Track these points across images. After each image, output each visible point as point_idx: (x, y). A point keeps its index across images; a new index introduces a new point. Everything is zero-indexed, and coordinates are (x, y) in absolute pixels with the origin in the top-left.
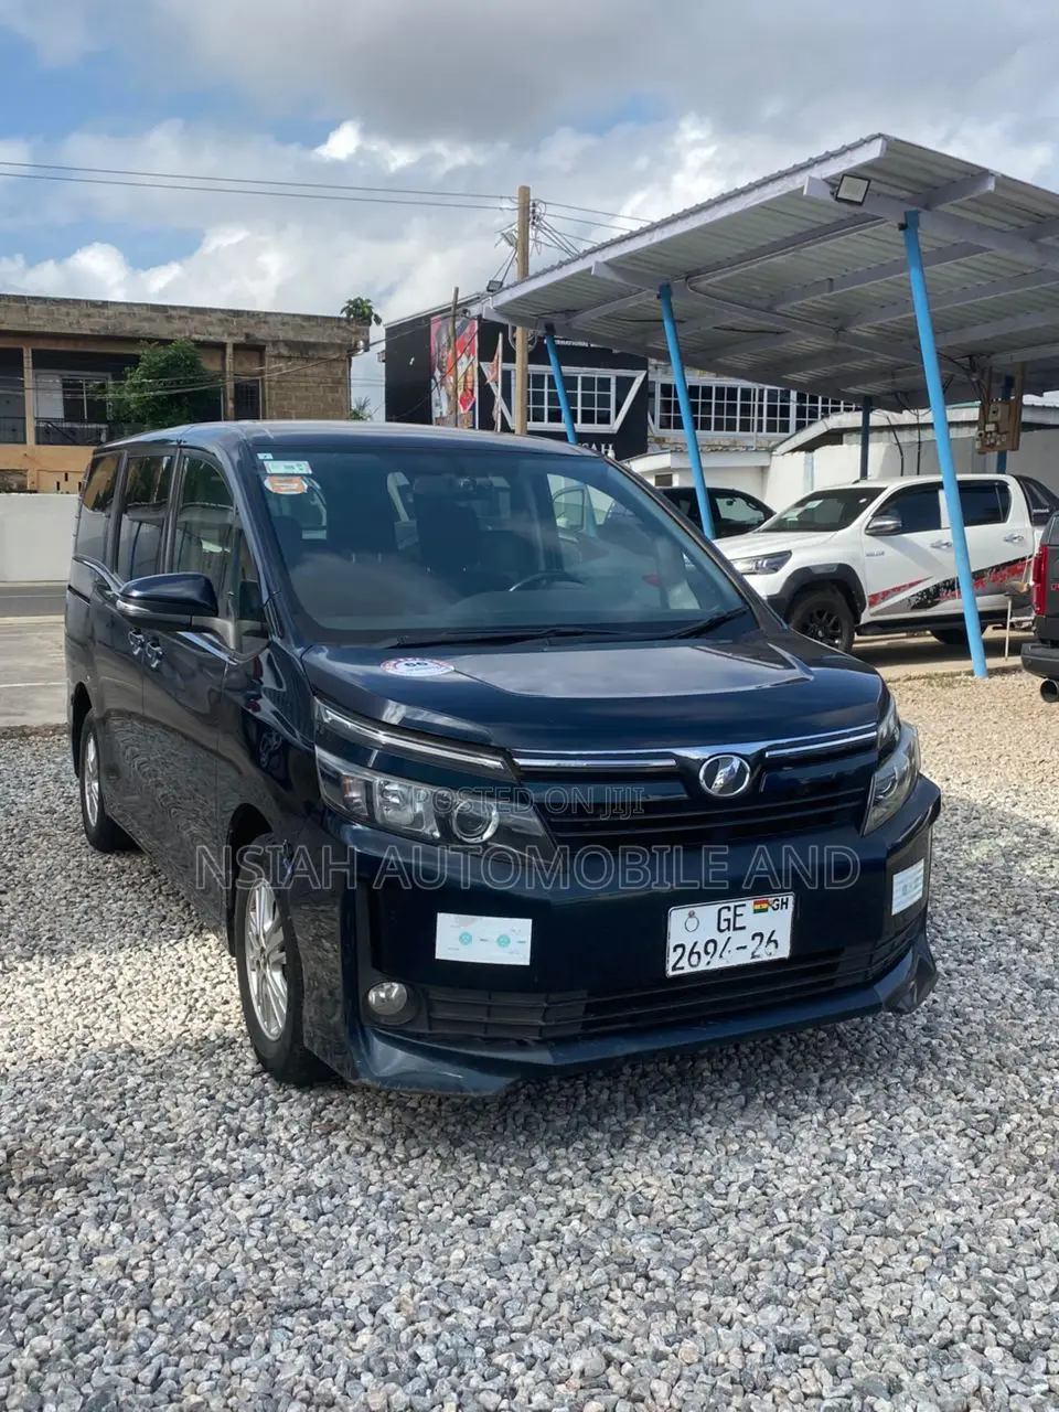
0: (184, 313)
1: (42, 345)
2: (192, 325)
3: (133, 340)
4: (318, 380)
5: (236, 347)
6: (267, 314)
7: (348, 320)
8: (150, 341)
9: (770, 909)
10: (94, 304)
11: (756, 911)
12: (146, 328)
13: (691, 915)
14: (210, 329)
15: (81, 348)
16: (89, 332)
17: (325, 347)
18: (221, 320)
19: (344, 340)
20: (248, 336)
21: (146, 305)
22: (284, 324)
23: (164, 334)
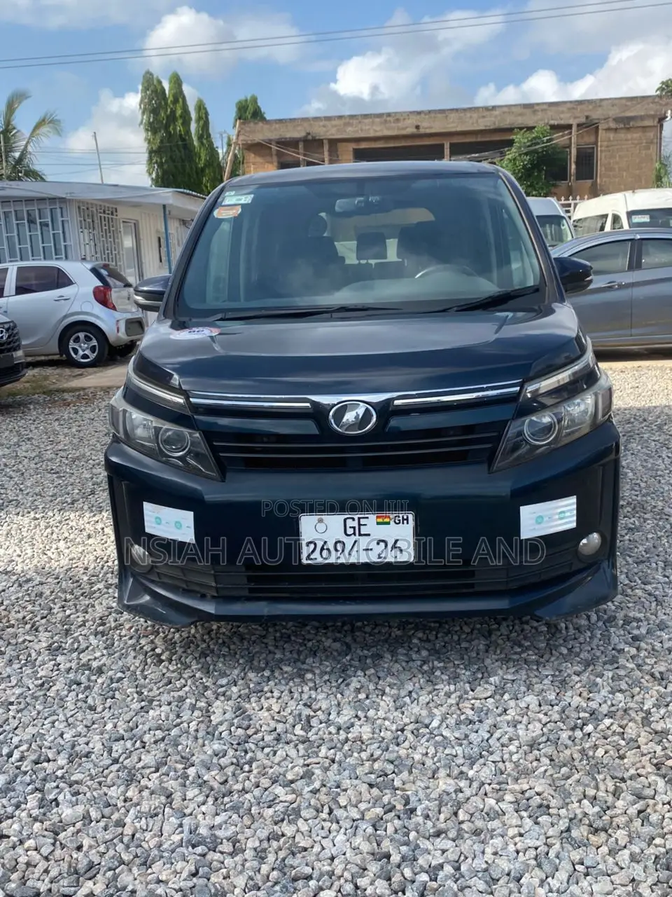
0: (545, 107)
1: (456, 140)
2: (550, 113)
3: (510, 130)
4: (636, 142)
5: (579, 125)
6: (602, 100)
7: (660, 97)
8: (521, 129)
9: (392, 522)
10: (487, 109)
11: (378, 523)
12: (520, 121)
13: (321, 521)
14: (562, 116)
15: (480, 139)
16: (484, 128)
17: (642, 118)
18: (569, 109)
19: (657, 111)
20: (587, 117)
21: (520, 105)
22: (613, 106)
23: (531, 124)
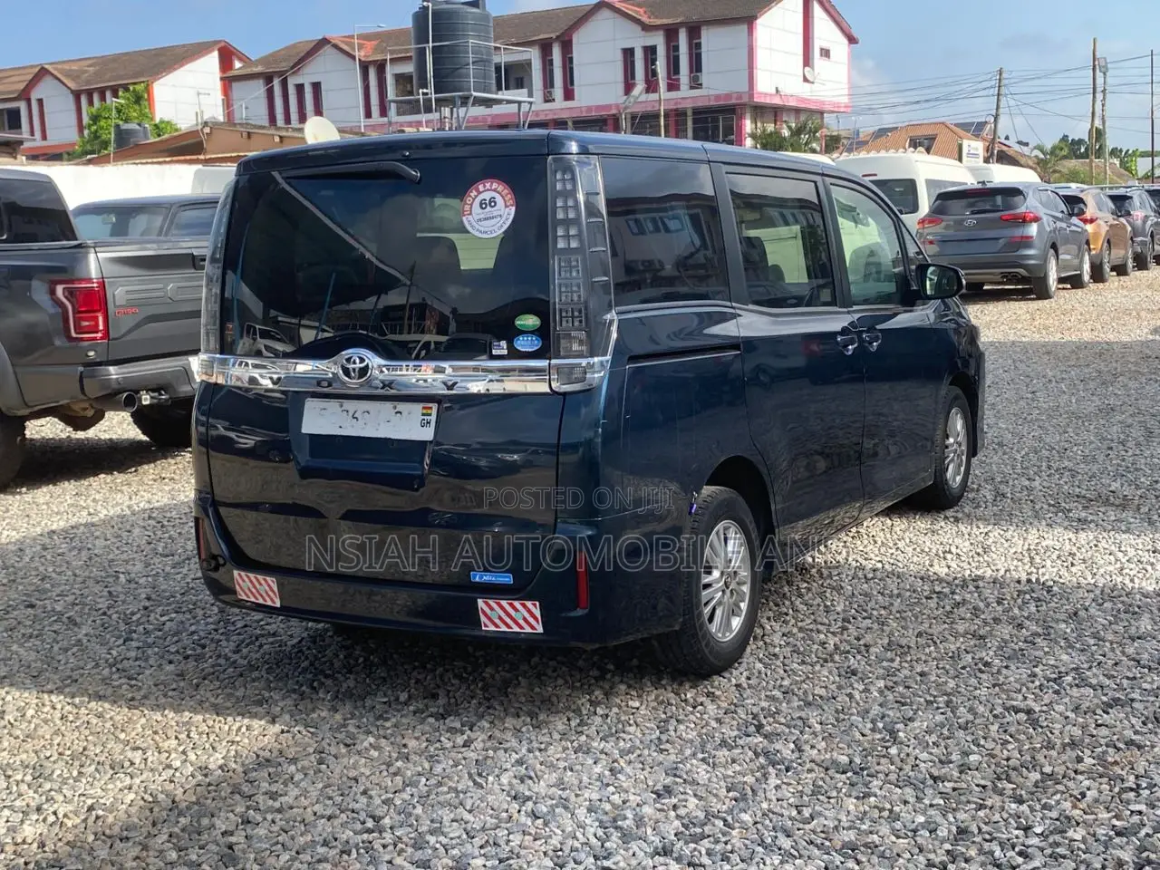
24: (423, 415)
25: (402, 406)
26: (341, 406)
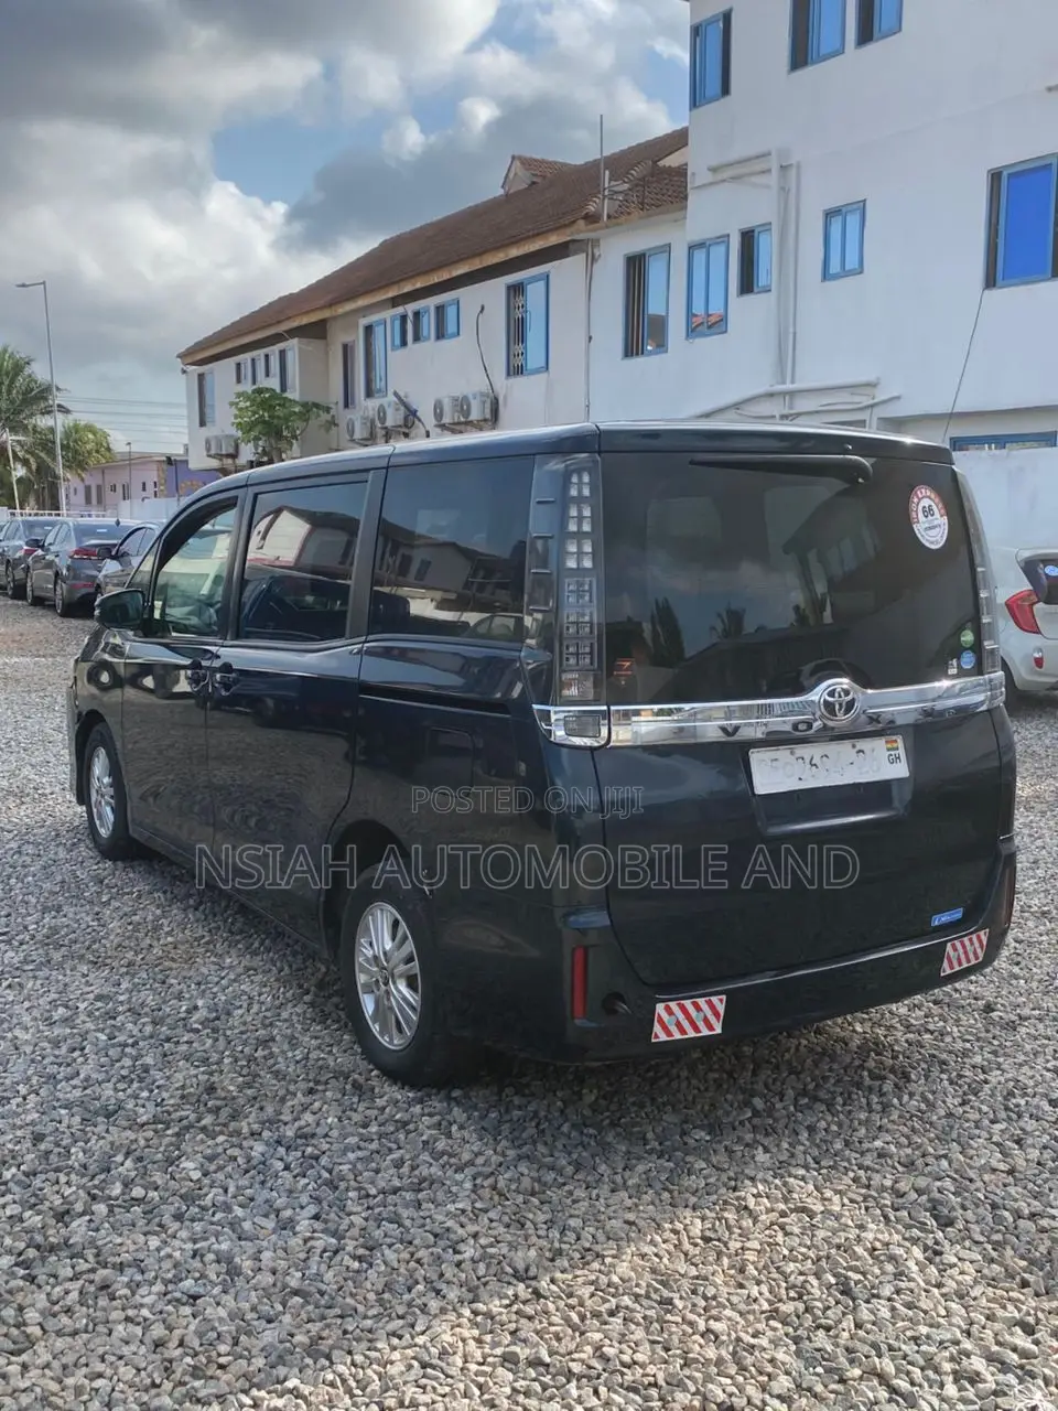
24: (889, 750)
25: (862, 744)
26: (792, 753)
